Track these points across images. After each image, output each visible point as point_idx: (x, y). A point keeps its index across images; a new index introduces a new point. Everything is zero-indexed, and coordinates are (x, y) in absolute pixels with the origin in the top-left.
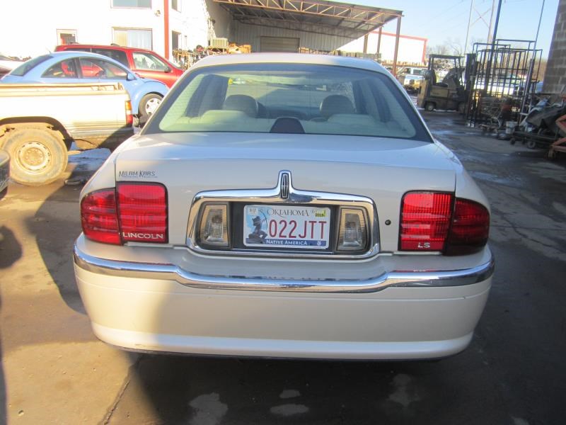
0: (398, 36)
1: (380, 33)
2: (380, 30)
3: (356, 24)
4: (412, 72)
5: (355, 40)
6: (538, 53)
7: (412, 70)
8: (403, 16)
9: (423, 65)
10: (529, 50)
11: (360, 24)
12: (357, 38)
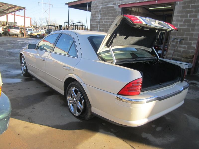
0: (25, 17)
1: (15, 15)
2: (15, 14)
3: (3, 10)
4: (28, 30)
5: (2, 17)
6: (87, 27)
7: (28, 29)
8: (26, 9)
9: (31, 27)
10: (83, 26)
11: (5, 10)
12: (3, 16)
